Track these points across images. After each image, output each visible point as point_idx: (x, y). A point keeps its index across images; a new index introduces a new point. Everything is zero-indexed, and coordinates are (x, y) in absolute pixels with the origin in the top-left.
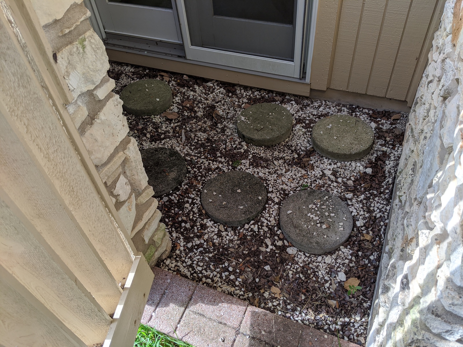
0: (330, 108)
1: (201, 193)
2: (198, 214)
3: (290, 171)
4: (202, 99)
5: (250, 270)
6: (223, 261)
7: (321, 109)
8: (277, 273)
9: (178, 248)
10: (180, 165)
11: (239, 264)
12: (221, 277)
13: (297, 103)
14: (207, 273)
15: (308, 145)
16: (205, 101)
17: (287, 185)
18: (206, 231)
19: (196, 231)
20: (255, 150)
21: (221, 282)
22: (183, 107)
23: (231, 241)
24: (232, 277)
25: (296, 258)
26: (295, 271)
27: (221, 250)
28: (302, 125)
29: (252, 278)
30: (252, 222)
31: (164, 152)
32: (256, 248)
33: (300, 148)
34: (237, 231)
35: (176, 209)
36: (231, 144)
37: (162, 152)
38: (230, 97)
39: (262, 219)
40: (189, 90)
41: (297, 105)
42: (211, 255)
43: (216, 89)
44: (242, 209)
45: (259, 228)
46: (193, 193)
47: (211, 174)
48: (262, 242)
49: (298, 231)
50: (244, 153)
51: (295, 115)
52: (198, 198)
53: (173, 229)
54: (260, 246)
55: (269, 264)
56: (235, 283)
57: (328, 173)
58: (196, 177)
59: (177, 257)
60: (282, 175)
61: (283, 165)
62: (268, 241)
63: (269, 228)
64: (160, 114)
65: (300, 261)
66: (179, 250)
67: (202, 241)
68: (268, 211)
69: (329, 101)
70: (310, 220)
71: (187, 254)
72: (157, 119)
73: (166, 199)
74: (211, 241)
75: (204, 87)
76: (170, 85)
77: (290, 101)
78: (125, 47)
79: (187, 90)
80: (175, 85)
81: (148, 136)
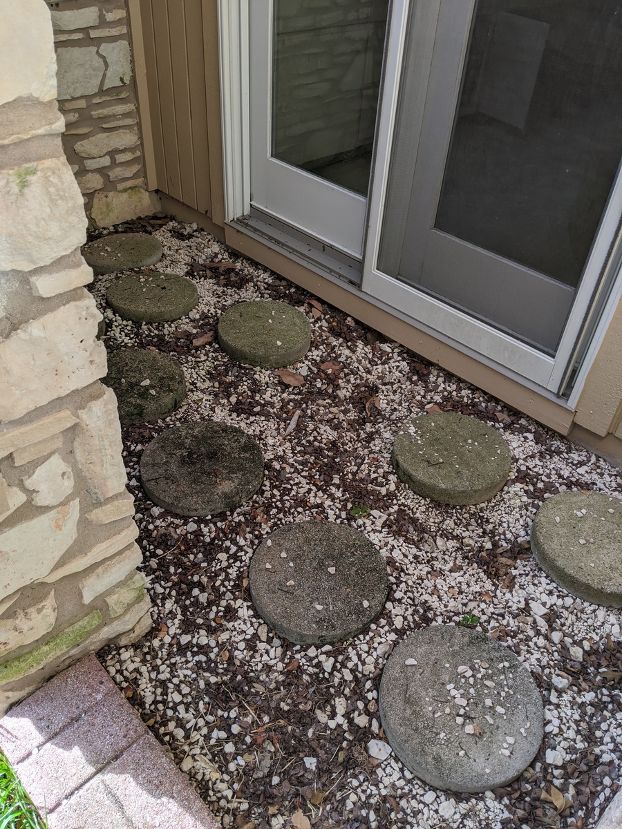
0: (601, 475)
1: (260, 542)
2: (232, 583)
3: (462, 573)
4: (361, 368)
5: (273, 749)
6: (231, 704)
7: (582, 470)
8: (324, 785)
9: (161, 635)
10: (250, 472)
11: (259, 726)
12: (207, 737)
13: (538, 441)
14: (186, 716)
15: (522, 533)
16: (364, 375)
17: (441, 600)
18: (231, 624)
19: (212, 616)
20: (409, 501)
21: (202, 748)
22: (319, 370)
23: (268, 668)
24: (229, 748)
25: (379, 772)
26: (363, 799)
27: (239, 677)
28: (526, 488)
29: (266, 771)
30: (327, 648)
31: (236, 438)
32: (309, 708)
33: (504, 534)
34: (289, 653)
35: (200, 555)
36: (370, 471)
37: (234, 436)
38: (412, 382)
39: (350, 649)
40: (345, 344)
41: (537, 443)
42: (213, 680)
43: (393, 360)
44: (318, 612)
45: (334, 668)
46: (248, 536)
47: (299, 513)
48: (326, 701)
49: (408, 712)
50: (384, 496)
51: (521, 462)
52: (250, 551)
53: (174, 593)
54: (319, 708)
55: (317, 756)
56: (228, 762)
57: (538, 610)
58: (268, 507)
59: (148, 653)
60: (441, 572)
61: (454, 554)
62: (341, 705)
63: (355, 677)
64: (273, 369)
65: (387, 781)
66: (161, 640)
67: (213, 643)
69: (605, 461)
70: (446, 700)
71: (170, 655)
72: (263, 376)
73: (192, 527)
74: (228, 650)
75: (373, 349)
76: (317, 325)
77: (524, 431)
78: (271, 238)
79: (341, 345)
80: (325, 328)
81: (233, 400)
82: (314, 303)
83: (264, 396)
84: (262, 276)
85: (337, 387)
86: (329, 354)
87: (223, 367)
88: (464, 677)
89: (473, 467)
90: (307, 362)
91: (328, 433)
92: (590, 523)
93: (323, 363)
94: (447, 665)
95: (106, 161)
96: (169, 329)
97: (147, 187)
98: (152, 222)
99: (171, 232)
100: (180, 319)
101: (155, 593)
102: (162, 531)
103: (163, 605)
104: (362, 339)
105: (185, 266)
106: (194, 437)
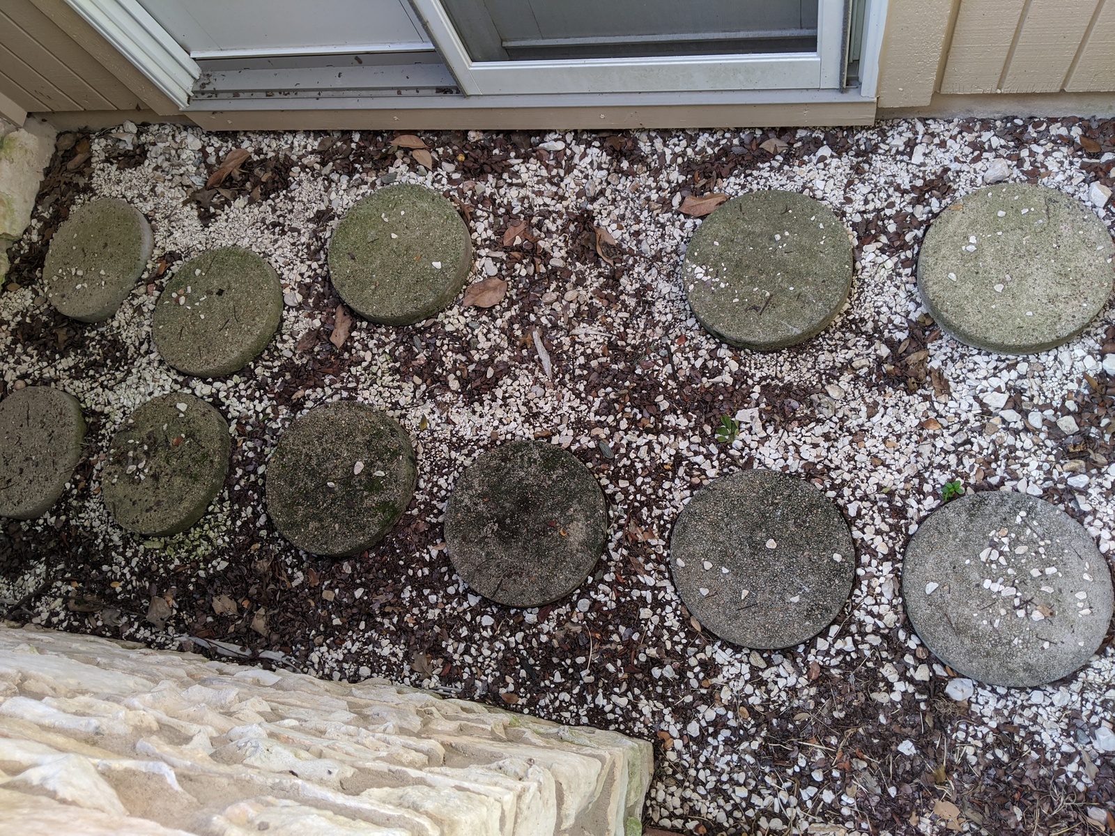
0: (943, 144)
1: (667, 564)
2: (682, 635)
3: (882, 410)
4: (548, 201)
5: (865, 765)
6: (793, 755)
7: (917, 158)
8: (935, 760)
9: (668, 744)
10: (583, 491)
11: (834, 754)
12: (801, 804)
13: (839, 151)
14: (766, 802)
15: (912, 306)
16: (559, 207)
17: (888, 467)
18: (720, 677)
19: (694, 683)
20: (765, 369)
21: (807, 819)
22: (506, 250)
23: (793, 691)
24: (828, 796)
25: (974, 708)
26: (980, 744)
27: (774, 721)
28: (879, 245)
29: (879, 791)
30: (834, 630)
31: (526, 458)
32: (863, 699)
33: (890, 321)
34: (799, 660)
35: (622, 629)
36: (687, 359)
37: (522, 457)
38: (626, 174)
39: (856, 612)
40: (501, 182)
41: (840, 157)
42: (755, 745)
43: (577, 157)
44: (799, 604)
45: (855, 643)
46: (649, 566)
47: (669, 490)
48: (873, 680)
49: (967, 641)
50: (733, 385)
51: (848, 209)
52: (666, 583)
53: (637, 691)
54: (873, 691)
55: (907, 737)
56: (839, 811)
57: (996, 401)
58: (634, 513)
59: (675, 772)
60: (863, 431)
61: (856, 392)
62: (889, 672)
63: (884, 637)
64: (456, 300)
65: (988, 711)
66: (673, 749)
67: (722, 711)
68: (869, 586)
69: (935, 120)
70: (990, 601)
71: (695, 756)
72: (454, 320)
73: (584, 604)
74: (742, 705)
75: (540, 158)
76: (444, 181)
77: (812, 147)
78: (269, 93)
79: (498, 187)
80: (456, 176)
81: (454, 385)
82: (405, 141)
83: (480, 346)
84: (296, 144)
85: (546, 256)
86: (496, 216)
87: (401, 348)
88: (992, 562)
89: (808, 274)
90: (483, 252)
91: (591, 335)
92: (989, 250)
93: (501, 234)
94: (968, 562)
96: (286, 345)
97: (15, 124)
98: (71, 165)
99: (112, 164)
100: (283, 320)
101: (622, 709)
102: (561, 634)
103: (641, 714)
104: (513, 154)
105: (188, 208)
106: (482, 496)
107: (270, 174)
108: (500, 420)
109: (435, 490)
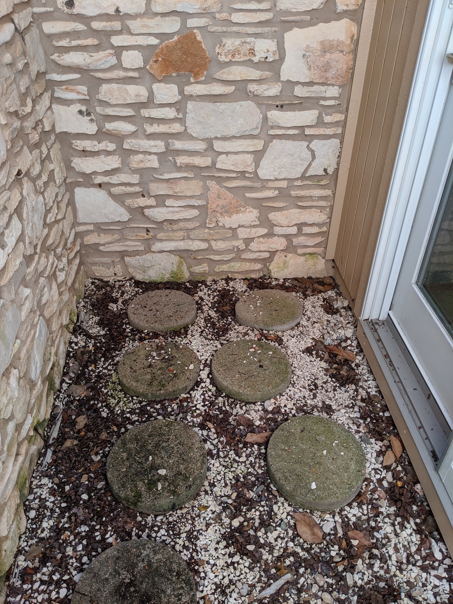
16: (393, 569)
22: (345, 534)
31: (181, 591)
37: (182, 588)
72: (282, 510)
76: (378, 476)
78: (387, 356)
79: (388, 516)
80: (385, 484)
81: (236, 523)
82: (396, 444)
84: (370, 382)
85: (352, 568)
86: (368, 520)
87: (253, 479)
90: (337, 518)
93: (356, 528)
95: (294, 230)
96: (239, 410)
97: (325, 256)
98: (316, 286)
100: (254, 403)
104: (418, 521)
105: (311, 341)
106: (150, 564)
107: (346, 374)
108: (215, 565)
109: (156, 529)
